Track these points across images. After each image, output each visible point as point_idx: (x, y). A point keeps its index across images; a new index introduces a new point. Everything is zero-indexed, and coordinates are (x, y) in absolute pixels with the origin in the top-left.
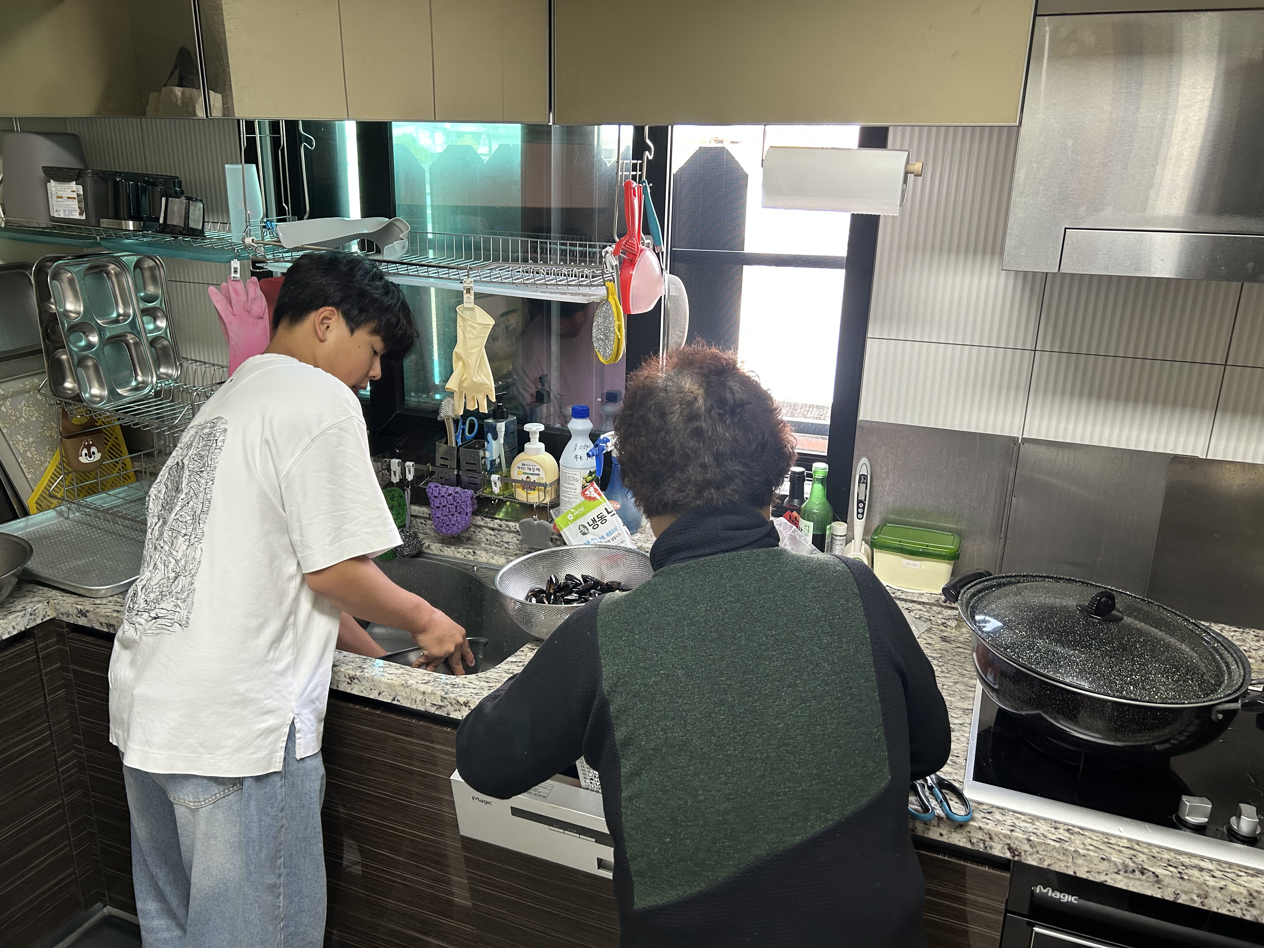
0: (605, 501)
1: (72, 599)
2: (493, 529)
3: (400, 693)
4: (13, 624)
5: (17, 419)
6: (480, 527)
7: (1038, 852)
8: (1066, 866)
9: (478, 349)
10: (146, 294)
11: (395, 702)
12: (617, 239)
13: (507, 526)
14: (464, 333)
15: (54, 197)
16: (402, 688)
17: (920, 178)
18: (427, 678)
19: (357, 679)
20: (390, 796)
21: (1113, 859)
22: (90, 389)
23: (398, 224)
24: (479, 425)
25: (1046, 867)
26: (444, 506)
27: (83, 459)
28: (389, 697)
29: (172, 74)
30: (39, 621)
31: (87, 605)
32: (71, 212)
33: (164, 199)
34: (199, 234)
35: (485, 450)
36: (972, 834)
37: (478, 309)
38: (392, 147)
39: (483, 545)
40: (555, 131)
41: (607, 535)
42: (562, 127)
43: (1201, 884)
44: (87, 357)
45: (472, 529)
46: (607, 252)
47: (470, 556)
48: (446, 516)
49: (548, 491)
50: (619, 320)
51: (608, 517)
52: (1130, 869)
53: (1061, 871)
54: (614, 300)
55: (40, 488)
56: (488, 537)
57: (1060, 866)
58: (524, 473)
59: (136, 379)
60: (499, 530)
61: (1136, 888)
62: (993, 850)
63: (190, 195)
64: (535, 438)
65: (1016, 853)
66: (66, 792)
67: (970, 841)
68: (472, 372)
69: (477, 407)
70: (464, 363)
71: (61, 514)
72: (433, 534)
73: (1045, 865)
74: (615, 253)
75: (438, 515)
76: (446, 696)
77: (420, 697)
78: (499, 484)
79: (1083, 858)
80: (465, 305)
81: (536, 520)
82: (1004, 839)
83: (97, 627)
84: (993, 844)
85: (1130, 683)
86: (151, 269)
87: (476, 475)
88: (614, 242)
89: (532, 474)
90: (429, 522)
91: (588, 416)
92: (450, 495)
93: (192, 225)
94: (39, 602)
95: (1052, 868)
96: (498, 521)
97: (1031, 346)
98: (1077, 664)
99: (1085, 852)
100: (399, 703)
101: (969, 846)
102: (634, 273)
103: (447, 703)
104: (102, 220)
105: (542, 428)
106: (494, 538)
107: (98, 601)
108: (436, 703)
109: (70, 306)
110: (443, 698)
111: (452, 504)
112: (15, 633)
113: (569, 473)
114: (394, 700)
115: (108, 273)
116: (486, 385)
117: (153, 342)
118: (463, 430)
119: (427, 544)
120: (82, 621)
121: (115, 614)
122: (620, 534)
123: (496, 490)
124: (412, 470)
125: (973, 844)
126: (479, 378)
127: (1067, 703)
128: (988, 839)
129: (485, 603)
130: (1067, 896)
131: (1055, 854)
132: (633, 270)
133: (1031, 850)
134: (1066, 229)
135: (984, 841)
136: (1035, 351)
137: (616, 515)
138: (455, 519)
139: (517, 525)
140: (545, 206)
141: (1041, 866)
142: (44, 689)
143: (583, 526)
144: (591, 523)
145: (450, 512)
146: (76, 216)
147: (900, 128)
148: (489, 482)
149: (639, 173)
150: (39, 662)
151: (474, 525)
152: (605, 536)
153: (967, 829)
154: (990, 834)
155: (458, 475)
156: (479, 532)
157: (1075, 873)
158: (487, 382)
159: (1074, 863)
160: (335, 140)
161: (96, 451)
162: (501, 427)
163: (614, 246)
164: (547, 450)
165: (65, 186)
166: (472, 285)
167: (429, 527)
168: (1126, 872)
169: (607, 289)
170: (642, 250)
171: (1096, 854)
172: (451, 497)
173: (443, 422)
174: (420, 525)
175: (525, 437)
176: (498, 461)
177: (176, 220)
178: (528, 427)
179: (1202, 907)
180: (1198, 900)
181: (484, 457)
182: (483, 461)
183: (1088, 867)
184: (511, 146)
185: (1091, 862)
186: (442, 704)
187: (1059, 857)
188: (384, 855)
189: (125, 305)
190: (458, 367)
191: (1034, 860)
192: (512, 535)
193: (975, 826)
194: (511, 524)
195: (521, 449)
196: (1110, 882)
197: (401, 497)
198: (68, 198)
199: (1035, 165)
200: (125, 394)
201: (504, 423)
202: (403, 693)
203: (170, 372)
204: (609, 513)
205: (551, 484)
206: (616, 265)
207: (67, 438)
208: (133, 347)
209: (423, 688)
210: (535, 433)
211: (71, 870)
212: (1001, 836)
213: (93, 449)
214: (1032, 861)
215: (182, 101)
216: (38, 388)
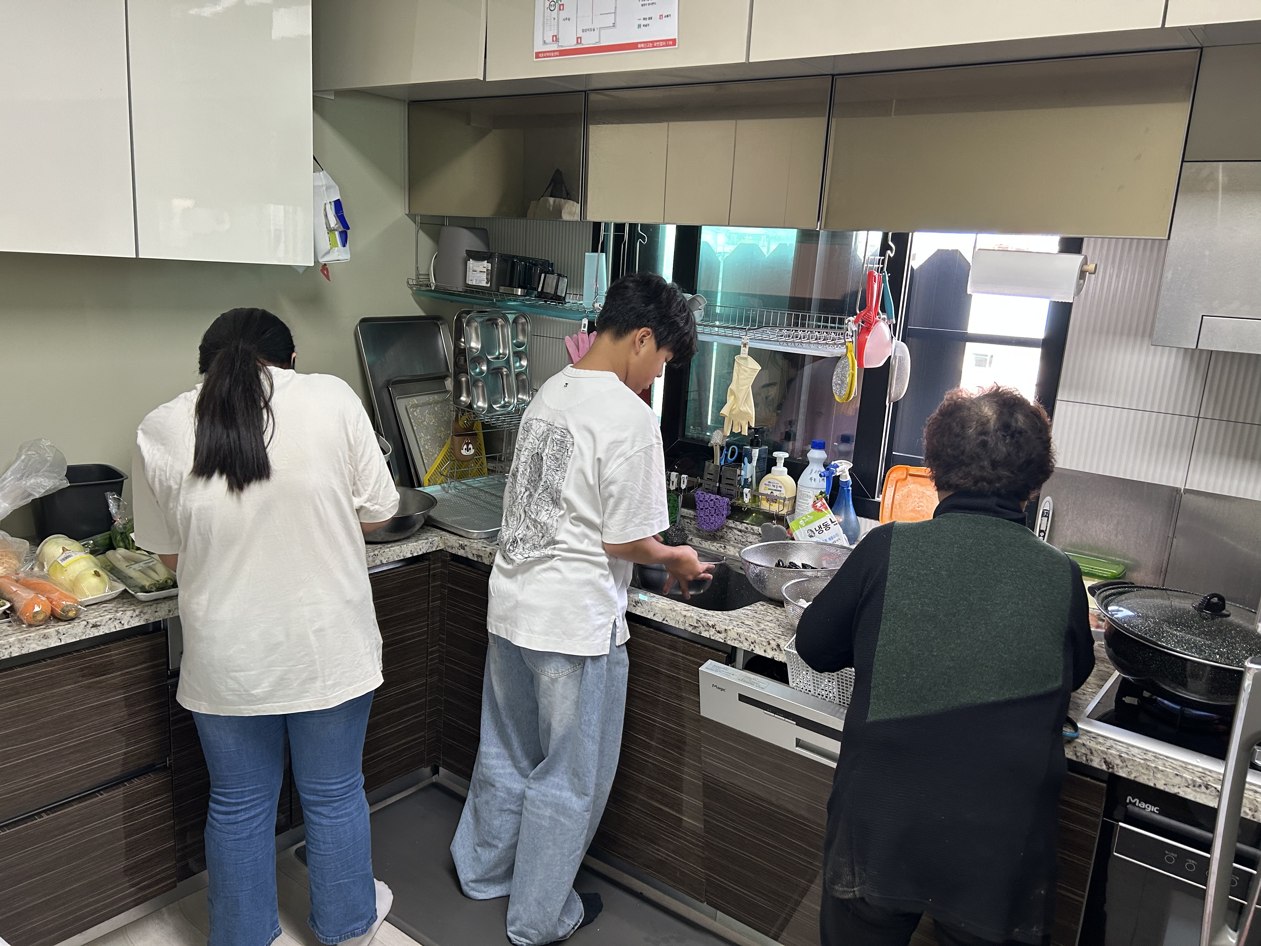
0: (830, 514)
1: (456, 538)
2: (740, 531)
3: (668, 616)
4: (421, 547)
5: (422, 422)
6: (731, 528)
7: (1127, 766)
8: (1148, 779)
9: (746, 387)
10: (517, 342)
11: (664, 622)
12: (858, 312)
13: (752, 529)
14: (738, 375)
15: (471, 271)
16: (670, 612)
17: (1093, 275)
18: (687, 608)
19: (641, 603)
20: (652, 694)
21: (1184, 775)
22: (477, 402)
23: (698, 299)
24: (739, 453)
25: (1133, 779)
26: (706, 509)
27: (464, 452)
28: (660, 618)
29: (547, 189)
30: (434, 549)
31: (465, 542)
32: (480, 281)
33: (543, 275)
34: (561, 300)
35: (741, 470)
36: (1078, 749)
37: (750, 358)
38: (700, 244)
39: (732, 543)
40: (823, 236)
41: (830, 539)
42: (828, 231)
43: (1252, 800)
44: (478, 380)
45: (725, 530)
46: (849, 321)
47: (721, 549)
48: (707, 516)
49: (786, 505)
50: (853, 369)
51: (832, 525)
52: (1197, 784)
53: (1145, 783)
54: (852, 355)
55: (431, 471)
56: (736, 537)
57: (1144, 779)
58: (769, 489)
59: (504, 400)
60: (745, 532)
61: (1202, 800)
62: (1093, 762)
63: (559, 273)
64: (780, 463)
65: (1110, 766)
66: (429, 675)
67: (1076, 754)
68: (740, 403)
69: (740, 431)
70: (735, 396)
71: (443, 488)
72: (695, 531)
73: (1132, 777)
74: (855, 322)
75: (702, 515)
76: (700, 619)
77: (682, 619)
78: (749, 495)
79: (1161, 773)
80: (741, 355)
81: (775, 524)
82: (1101, 754)
83: (470, 557)
84: (1092, 757)
85: (1218, 653)
86: (523, 324)
87: (732, 488)
88: (856, 314)
89: (775, 490)
90: (693, 522)
91: (824, 448)
92: (712, 500)
93: (559, 294)
94: (436, 536)
95: (1137, 780)
96: (745, 525)
97: (1195, 414)
98: (1177, 637)
99: (1164, 769)
100: (667, 623)
101: (1074, 758)
102: (869, 337)
103: (701, 625)
104: (501, 287)
105: (787, 455)
106: (740, 538)
107: (472, 541)
108: (692, 624)
109: (473, 345)
110: (698, 621)
111: (713, 508)
112: (420, 553)
113: (805, 491)
114: (664, 620)
115: (497, 325)
116: (750, 414)
117: (518, 375)
118: (726, 455)
119: (690, 538)
120: (461, 553)
121: (484, 549)
122: (839, 539)
123: (746, 500)
124: (686, 481)
125: (1077, 757)
126: (745, 408)
127: (1164, 663)
128: (1089, 754)
129: (729, 583)
130: (1150, 806)
131: (1140, 769)
132: (868, 335)
133: (1122, 764)
134: (1203, 316)
135: (1086, 755)
136: (1198, 418)
137: (838, 525)
138: (713, 519)
139: (760, 529)
140: (807, 296)
141: (1129, 777)
142: (429, 597)
143: (811, 530)
144: (817, 529)
145: (710, 513)
146: (484, 284)
147: (1093, 239)
148: (742, 494)
149: (881, 266)
150: (429, 578)
151: (727, 526)
152: (828, 540)
153: (1074, 745)
154: (1091, 750)
155: (719, 487)
156: (730, 532)
157: (1155, 784)
158: (750, 412)
159: (1154, 777)
160: (658, 238)
161: (472, 448)
162: (756, 452)
163: (855, 317)
164: (789, 473)
165: (480, 263)
166: (748, 341)
167: (693, 526)
168: (1194, 786)
169: (847, 347)
170: (877, 322)
171: (1172, 771)
172: (712, 502)
173: (712, 448)
174: (686, 524)
175: (773, 462)
176: (750, 480)
177: (550, 290)
178: (775, 454)
179: (1253, 819)
180: (1250, 813)
181: (740, 475)
182: (739, 477)
183: (1165, 781)
184: (788, 245)
185: (1167, 776)
186: (697, 625)
187: (1143, 771)
188: (641, 739)
189: (504, 348)
190: (730, 399)
191: (1123, 772)
192: (755, 537)
193: (1079, 743)
194: (755, 528)
195: (769, 471)
196: (1182, 794)
197: (675, 501)
198: (481, 272)
199: (1180, 268)
200: (497, 409)
201: (757, 450)
202: (671, 616)
203: (525, 398)
204: (832, 522)
205: (789, 499)
206: (855, 331)
207: (456, 436)
208: (505, 378)
209: (684, 613)
210: (781, 458)
211: (423, 733)
212: (1099, 752)
213: (470, 446)
214: (1122, 773)
215: (553, 208)
216: (437, 403)
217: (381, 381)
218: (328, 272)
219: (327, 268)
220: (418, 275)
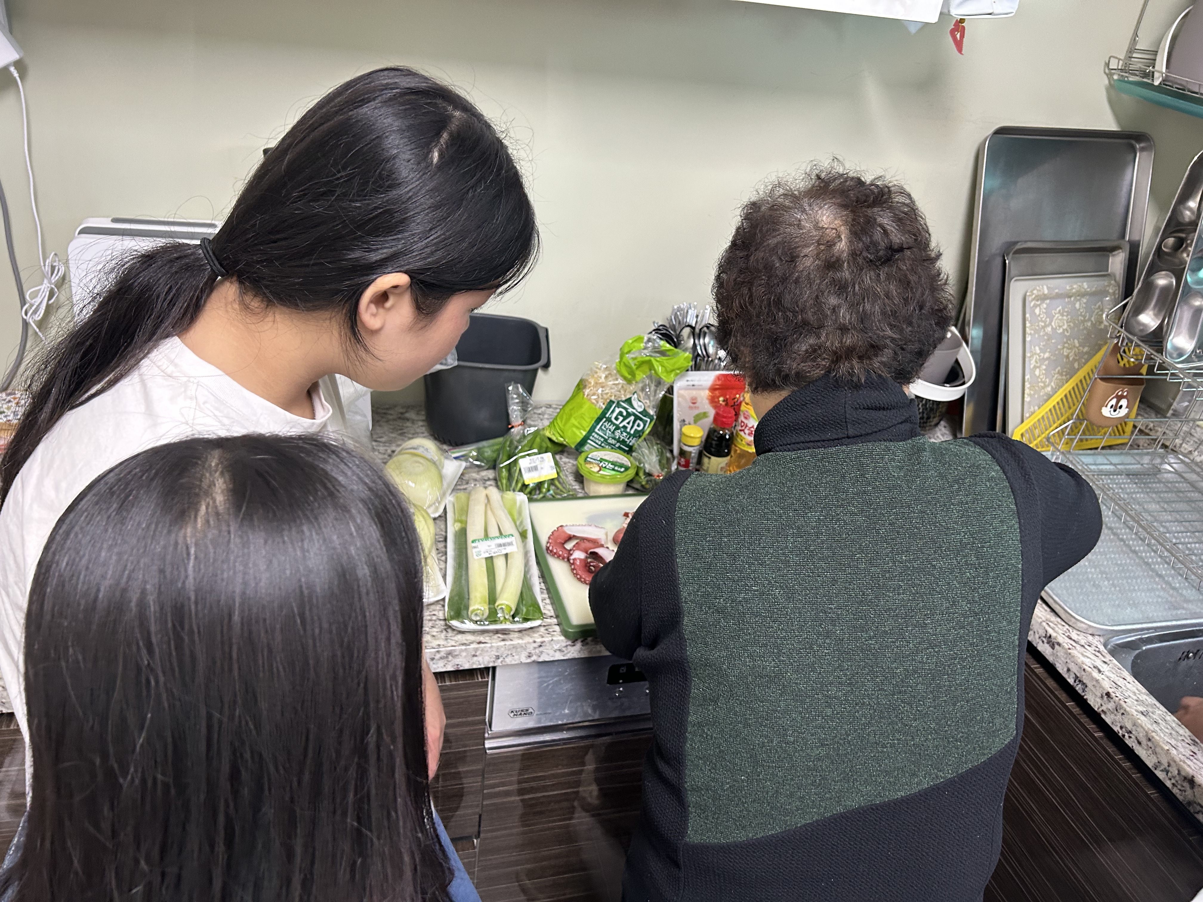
27: (1106, 412)
161: (1124, 406)
213: (1124, 402)
216: (1083, 295)
217: (997, 243)
218: (962, 36)
219: (964, 28)
220: (1132, 50)
